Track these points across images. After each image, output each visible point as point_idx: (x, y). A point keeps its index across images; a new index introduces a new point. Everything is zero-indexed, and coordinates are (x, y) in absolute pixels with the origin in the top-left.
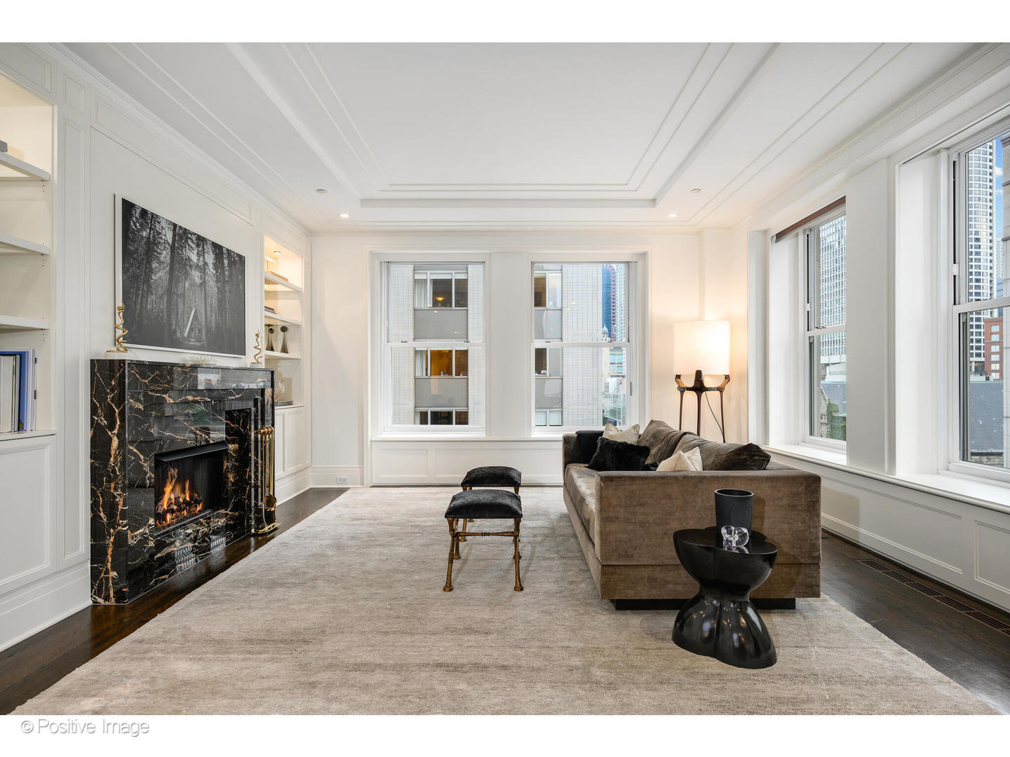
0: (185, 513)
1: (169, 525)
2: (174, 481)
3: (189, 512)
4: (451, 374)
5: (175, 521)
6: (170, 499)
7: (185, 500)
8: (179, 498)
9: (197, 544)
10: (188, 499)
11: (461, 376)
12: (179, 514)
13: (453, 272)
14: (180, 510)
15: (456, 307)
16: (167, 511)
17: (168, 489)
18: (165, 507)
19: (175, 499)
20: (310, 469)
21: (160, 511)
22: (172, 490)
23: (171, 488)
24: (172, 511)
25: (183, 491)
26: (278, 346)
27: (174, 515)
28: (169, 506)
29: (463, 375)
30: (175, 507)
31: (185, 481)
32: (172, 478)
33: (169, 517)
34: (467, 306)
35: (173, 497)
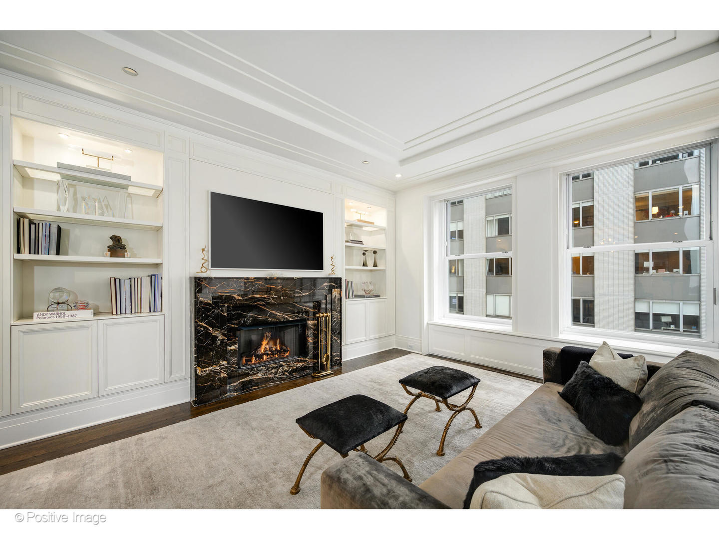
0: (277, 356)
1: (265, 362)
2: (268, 339)
3: (279, 356)
4: (579, 274)
5: (269, 359)
6: (265, 348)
7: (276, 349)
8: (272, 348)
9: (277, 376)
10: (278, 349)
11: (588, 275)
12: (272, 356)
13: (581, 202)
14: (273, 354)
15: (583, 226)
16: (264, 354)
17: (264, 343)
18: (262, 351)
19: (270, 348)
20: (395, 336)
21: (259, 353)
22: (267, 343)
23: (266, 342)
24: (268, 355)
25: (275, 344)
26: (370, 263)
27: (269, 356)
28: (265, 351)
29: (590, 274)
30: (269, 353)
31: (276, 339)
32: (267, 337)
33: (265, 357)
34: (593, 224)
35: (268, 347)
